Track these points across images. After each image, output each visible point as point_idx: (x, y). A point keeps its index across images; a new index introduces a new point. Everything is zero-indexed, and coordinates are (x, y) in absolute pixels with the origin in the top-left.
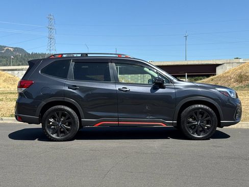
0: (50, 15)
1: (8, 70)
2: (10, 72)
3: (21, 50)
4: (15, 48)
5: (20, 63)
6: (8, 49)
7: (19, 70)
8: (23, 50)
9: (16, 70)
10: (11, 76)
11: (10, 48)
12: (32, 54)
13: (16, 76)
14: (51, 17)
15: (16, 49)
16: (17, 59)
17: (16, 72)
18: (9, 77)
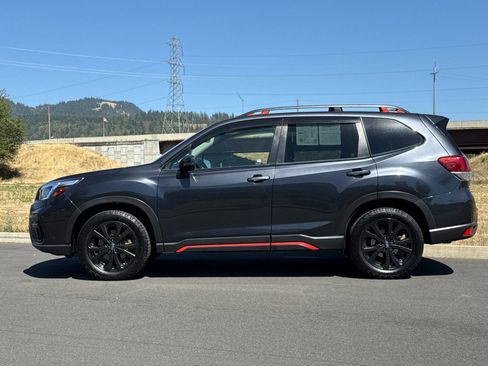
0: (174, 39)
1: (91, 144)
2: (93, 148)
3: (131, 107)
4: (120, 103)
5: (128, 131)
6: (107, 105)
7: (109, 144)
8: (134, 105)
9: (103, 144)
10: (95, 156)
11: (109, 104)
12: (149, 112)
13: (104, 155)
14: (175, 42)
15: (121, 105)
16: (122, 123)
17: (104, 148)
18: (92, 158)
